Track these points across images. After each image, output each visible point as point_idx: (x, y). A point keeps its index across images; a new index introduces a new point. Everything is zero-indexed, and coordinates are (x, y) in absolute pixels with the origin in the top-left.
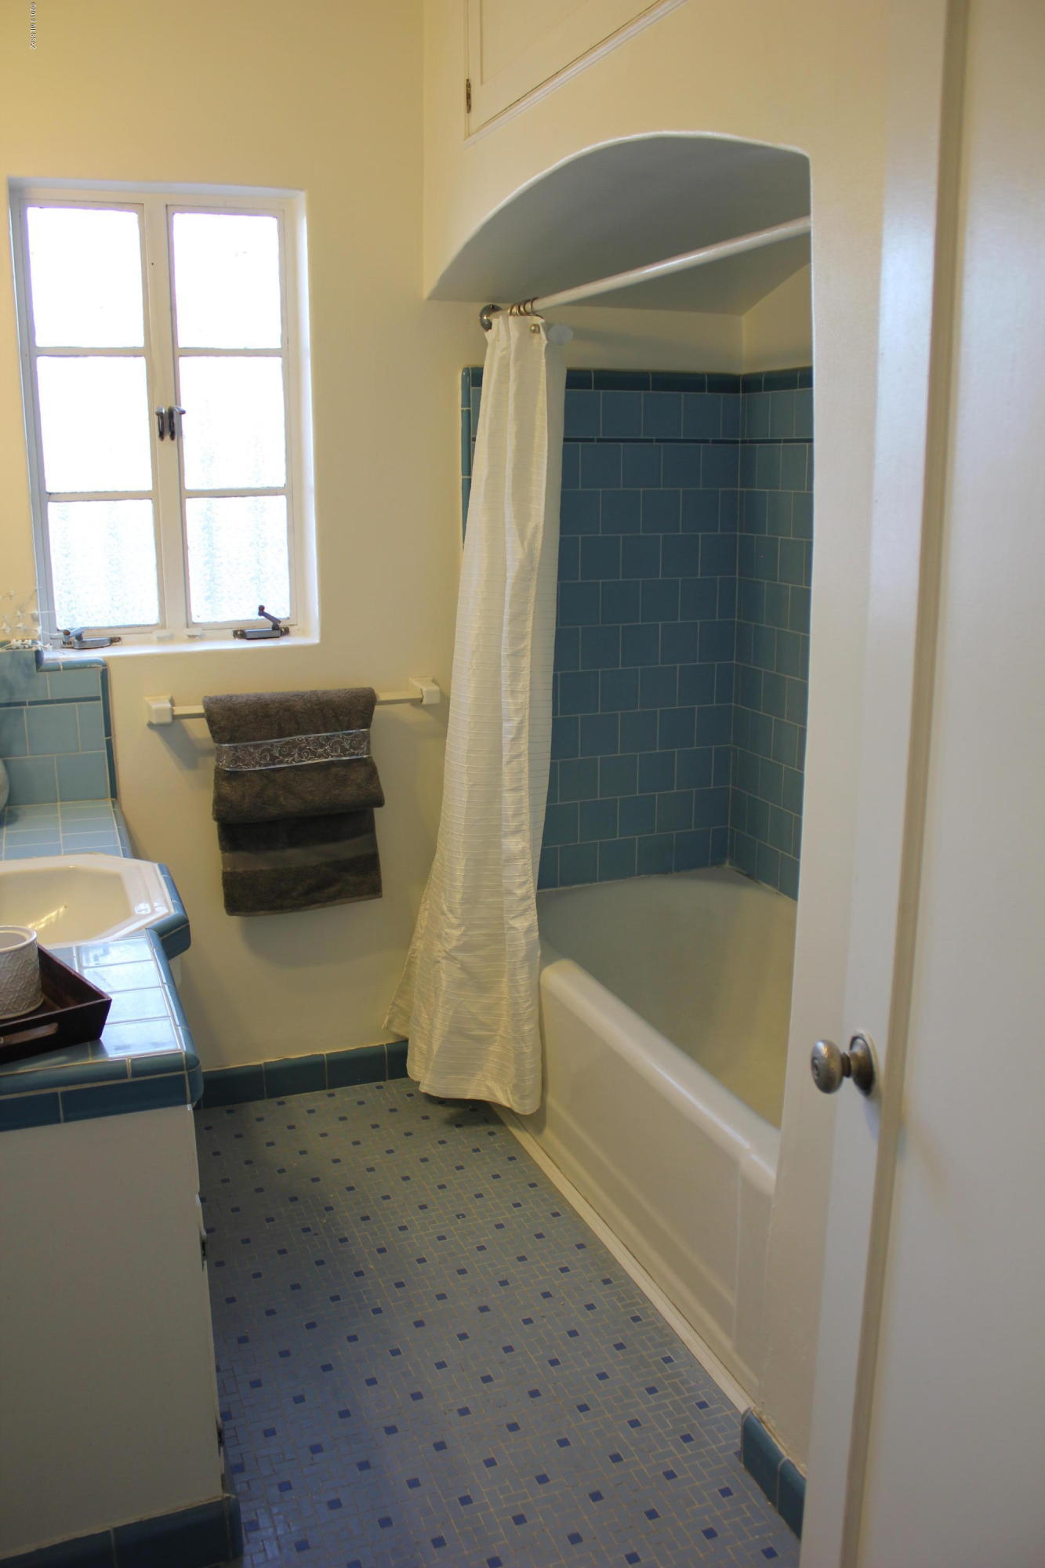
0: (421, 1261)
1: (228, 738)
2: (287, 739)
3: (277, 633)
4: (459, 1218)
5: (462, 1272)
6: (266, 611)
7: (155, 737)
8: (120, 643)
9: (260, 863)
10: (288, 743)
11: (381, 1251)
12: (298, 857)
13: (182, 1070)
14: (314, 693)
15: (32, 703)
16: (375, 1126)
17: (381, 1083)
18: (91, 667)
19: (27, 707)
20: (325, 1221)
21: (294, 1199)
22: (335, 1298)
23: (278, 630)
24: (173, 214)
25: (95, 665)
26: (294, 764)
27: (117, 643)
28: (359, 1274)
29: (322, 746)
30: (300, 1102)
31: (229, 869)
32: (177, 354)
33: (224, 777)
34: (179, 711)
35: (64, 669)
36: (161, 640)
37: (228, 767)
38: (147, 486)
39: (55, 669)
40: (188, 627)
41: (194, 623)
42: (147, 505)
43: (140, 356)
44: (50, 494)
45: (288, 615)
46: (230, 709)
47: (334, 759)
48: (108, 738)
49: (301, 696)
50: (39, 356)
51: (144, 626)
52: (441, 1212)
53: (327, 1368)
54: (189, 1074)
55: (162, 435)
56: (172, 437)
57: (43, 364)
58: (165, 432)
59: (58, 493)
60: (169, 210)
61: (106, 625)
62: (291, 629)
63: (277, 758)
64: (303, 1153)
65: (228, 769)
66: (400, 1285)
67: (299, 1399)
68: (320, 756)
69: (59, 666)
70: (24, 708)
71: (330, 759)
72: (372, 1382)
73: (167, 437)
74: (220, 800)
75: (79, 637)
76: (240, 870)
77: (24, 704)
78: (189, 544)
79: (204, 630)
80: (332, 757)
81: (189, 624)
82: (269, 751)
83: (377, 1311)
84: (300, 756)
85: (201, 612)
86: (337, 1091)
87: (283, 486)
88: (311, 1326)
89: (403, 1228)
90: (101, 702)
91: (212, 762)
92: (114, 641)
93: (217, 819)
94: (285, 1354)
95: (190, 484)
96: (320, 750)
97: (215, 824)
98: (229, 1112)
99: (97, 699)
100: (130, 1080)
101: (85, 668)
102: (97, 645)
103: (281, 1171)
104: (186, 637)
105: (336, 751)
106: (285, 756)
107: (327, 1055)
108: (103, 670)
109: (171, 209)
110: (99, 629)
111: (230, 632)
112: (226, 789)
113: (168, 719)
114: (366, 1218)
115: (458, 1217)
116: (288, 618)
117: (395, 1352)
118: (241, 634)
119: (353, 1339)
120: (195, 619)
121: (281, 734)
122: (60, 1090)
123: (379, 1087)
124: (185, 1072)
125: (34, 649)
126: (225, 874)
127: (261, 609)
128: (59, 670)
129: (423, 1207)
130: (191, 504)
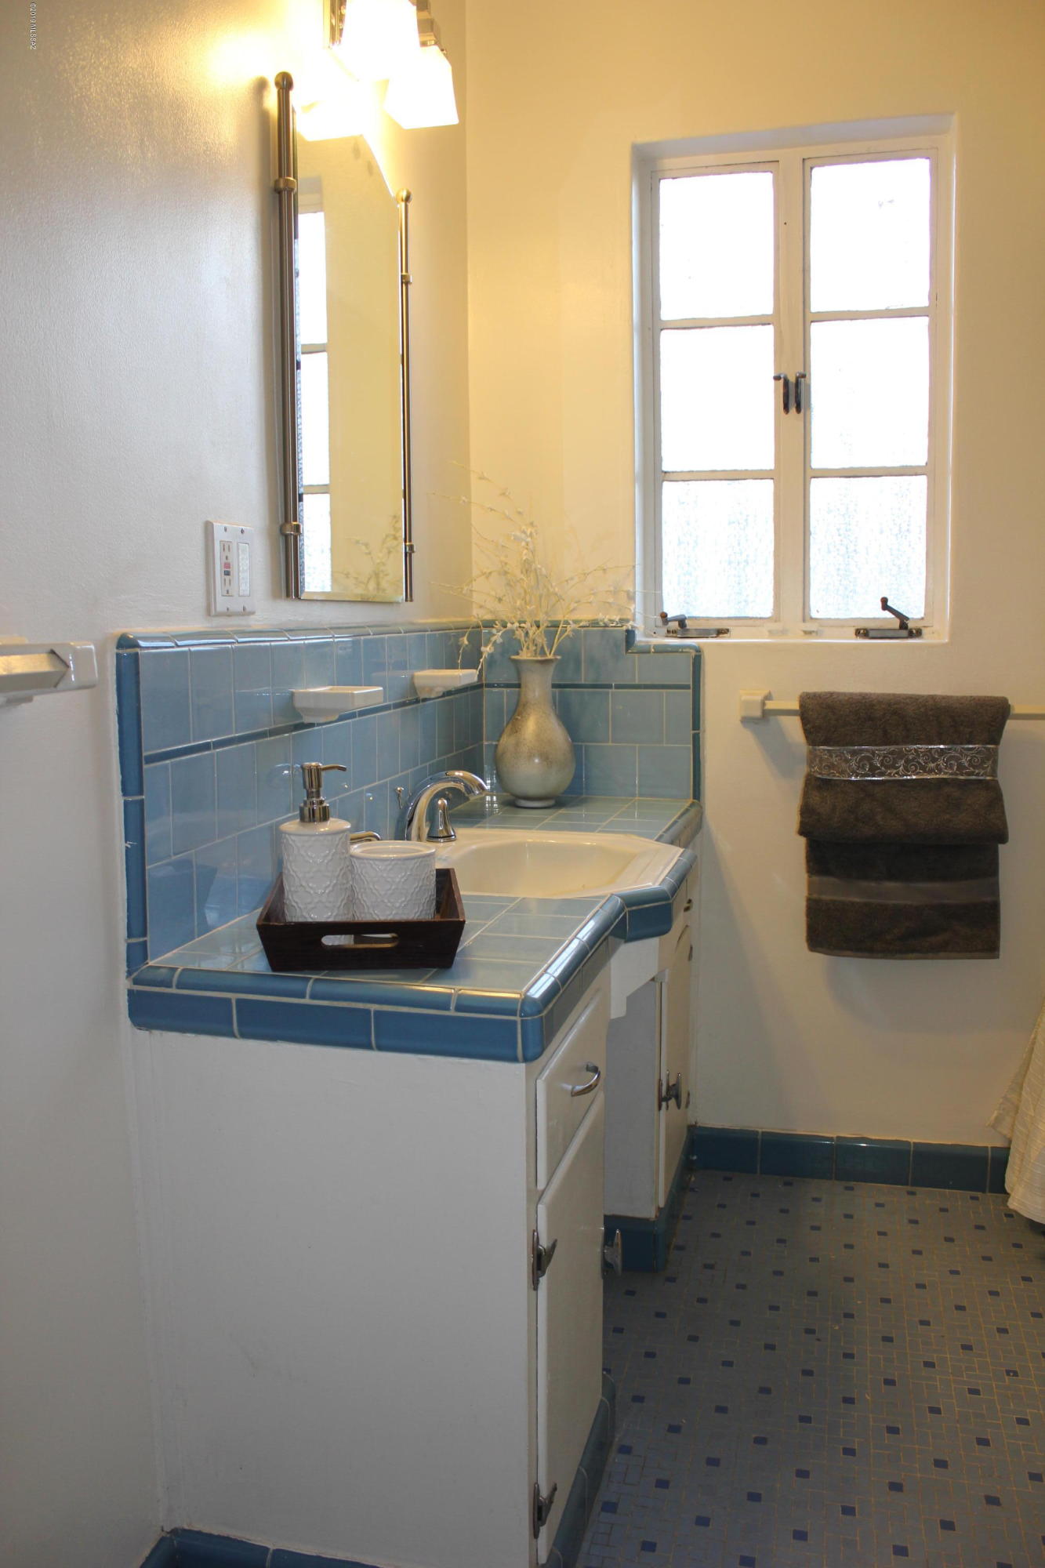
0: (935, 1410)
1: (822, 739)
2: (892, 748)
3: (904, 633)
4: (1008, 1374)
5: (983, 1442)
6: (889, 604)
7: (747, 737)
8: (729, 634)
9: (852, 894)
10: (892, 753)
11: (889, 1382)
12: (896, 893)
13: (515, 1015)
14: (933, 697)
15: (618, 687)
16: (949, 1240)
17: (979, 1194)
18: (682, 652)
19: (614, 690)
20: (837, 1328)
21: (812, 1294)
22: (805, 1419)
23: (905, 628)
24: (812, 168)
25: (687, 650)
26: (897, 777)
27: (725, 635)
28: (849, 1401)
29: (934, 760)
30: (871, 1193)
31: (815, 896)
32: (808, 320)
33: (815, 785)
34: (770, 705)
35: (654, 652)
36: (771, 633)
37: (820, 774)
38: (769, 464)
39: (645, 651)
40: (804, 621)
41: (811, 618)
42: (768, 485)
43: (769, 324)
44: (666, 472)
45: (922, 615)
46: (829, 707)
47: (945, 777)
48: (696, 732)
49: (914, 699)
50: (661, 330)
51: (756, 618)
52: (988, 1360)
53: (754, 1497)
54: (522, 1021)
55: (786, 408)
56: (798, 410)
57: (667, 338)
58: (790, 405)
59: (673, 472)
60: (806, 166)
61: (714, 615)
62: (925, 631)
63: (879, 768)
64: (849, 1246)
65: (819, 776)
66: (893, 1430)
67: (703, 1521)
68: (931, 771)
69: (650, 648)
70: (610, 690)
71: (942, 776)
72: (801, 1536)
73: (793, 410)
74: (806, 811)
75: (681, 622)
76: (826, 897)
77: (609, 686)
78: (812, 529)
79: (821, 626)
80: (946, 773)
81: (806, 617)
82: (869, 759)
83: (848, 1451)
84: (906, 769)
85: (822, 605)
86: (921, 1191)
87: (924, 464)
88: (761, 1441)
89: (929, 1365)
90: (691, 691)
91: (802, 770)
92: (720, 632)
93: (803, 831)
94: (713, 1462)
95: (817, 461)
96: (932, 765)
97: (802, 841)
98: (787, 1184)
99: (686, 687)
100: (452, 1013)
101: (677, 652)
102: (704, 633)
103: (813, 1260)
104: (802, 633)
105: (951, 768)
106: (887, 767)
107: (914, 1143)
108: (696, 656)
109: (808, 164)
110: (708, 619)
111: (853, 631)
112: (816, 798)
113: (758, 713)
114: (888, 1339)
115: (1008, 1372)
116: (922, 619)
117: (848, 1511)
118: (863, 633)
119: (803, 1474)
120: (814, 615)
121: (886, 742)
122: (373, 1007)
123: (973, 1198)
124: (518, 1019)
125: (624, 628)
126: (809, 900)
127: (884, 601)
128: (649, 652)
129: (967, 1347)
130: (816, 485)
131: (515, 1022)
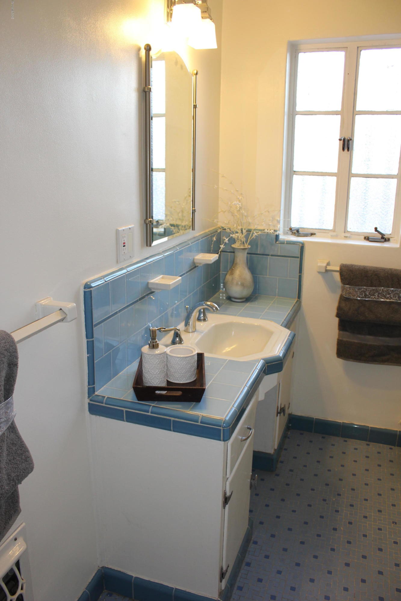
0: (365, 536)
1: (347, 283)
2: (374, 288)
3: (383, 240)
4: (393, 523)
5: (380, 550)
6: (378, 229)
7: (320, 277)
8: (315, 235)
10: (373, 290)
11: (350, 523)
12: (370, 340)
13: (221, 427)
14: (391, 269)
15: (272, 255)
16: (379, 466)
17: (393, 447)
18: (297, 244)
19: (270, 257)
20: (334, 500)
21: (327, 485)
22: (319, 536)
23: (384, 239)
24: (361, 51)
25: (299, 244)
26: (375, 299)
27: (314, 236)
28: (335, 529)
29: (389, 294)
30: (353, 444)
31: (340, 339)
32: (355, 113)
33: (343, 299)
34: (329, 268)
35: (286, 244)
36: (332, 237)
37: (346, 295)
38: (335, 170)
39: (283, 243)
40: (345, 232)
41: (348, 231)
42: (334, 179)
43: (339, 115)
44: (295, 171)
45: (391, 233)
46: (351, 271)
47: (393, 301)
48: (300, 274)
49: (384, 270)
50: (296, 115)
51: (327, 230)
52: (387, 517)
53: (298, 565)
54: (223, 429)
55: (343, 149)
56: (348, 150)
57: (298, 118)
58: (345, 148)
59: (298, 171)
60: (359, 50)
61: (311, 227)
62: (391, 239)
63: (367, 295)
64: (342, 466)
65: (345, 296)
66: (349, 542)
67: (279, 572)
68: (387, 298)
69: (285, 242)
70: (269, 257)
71: (391, 300)
72: (312, 580)
73: (346, 150)
74: (339, 308)
75: (298, 231)
76: (345, 339)
77: (268, 255)
78: (350, 197)
79: (351, 234)
80: (393, 299)
81: (345, 231)
82: (364, 292)
83: (333, 550)
84: (378, 296)
85: (352, 227)
86: (372, 444)
87: (397, 174)
88: (302, 543)
89: (365, 517)
90: (299, 259)
91: (339, 292)
92: (312, 234)
93: (338, 315)
94: (285, 550)
95: (354, 171)
96: (388, 296)
97: (337, 319)
98: (323, 438)
99: (298, 257)
100: (199, 424)
101: (295, 244)
102: (306, 235)
103: (329, 470)
104: (344, 237)
105: (396, 297)
106: (371, 295)
107: (371, 427)
108: (302, 246)
109: (359, 49)
110: (308, 229)
111: (363, 237)
112: (343, 305)
113: (324, 271)
114: (352, 506)
115: (393, 522)
116: (391, 234)
117: (330, 572)
118: (367, 239)
119: (316, 557)
120: (349, 230)
121: (372, 286)
122: (172, 419)
123: (391, 449)
124: (221, 428)
125: (275, 234)
126: (338, 340)
127: (376, 229)
128: (284, 243)
129: (380, 511)
130: (353, 180)
131: (220, 430)
